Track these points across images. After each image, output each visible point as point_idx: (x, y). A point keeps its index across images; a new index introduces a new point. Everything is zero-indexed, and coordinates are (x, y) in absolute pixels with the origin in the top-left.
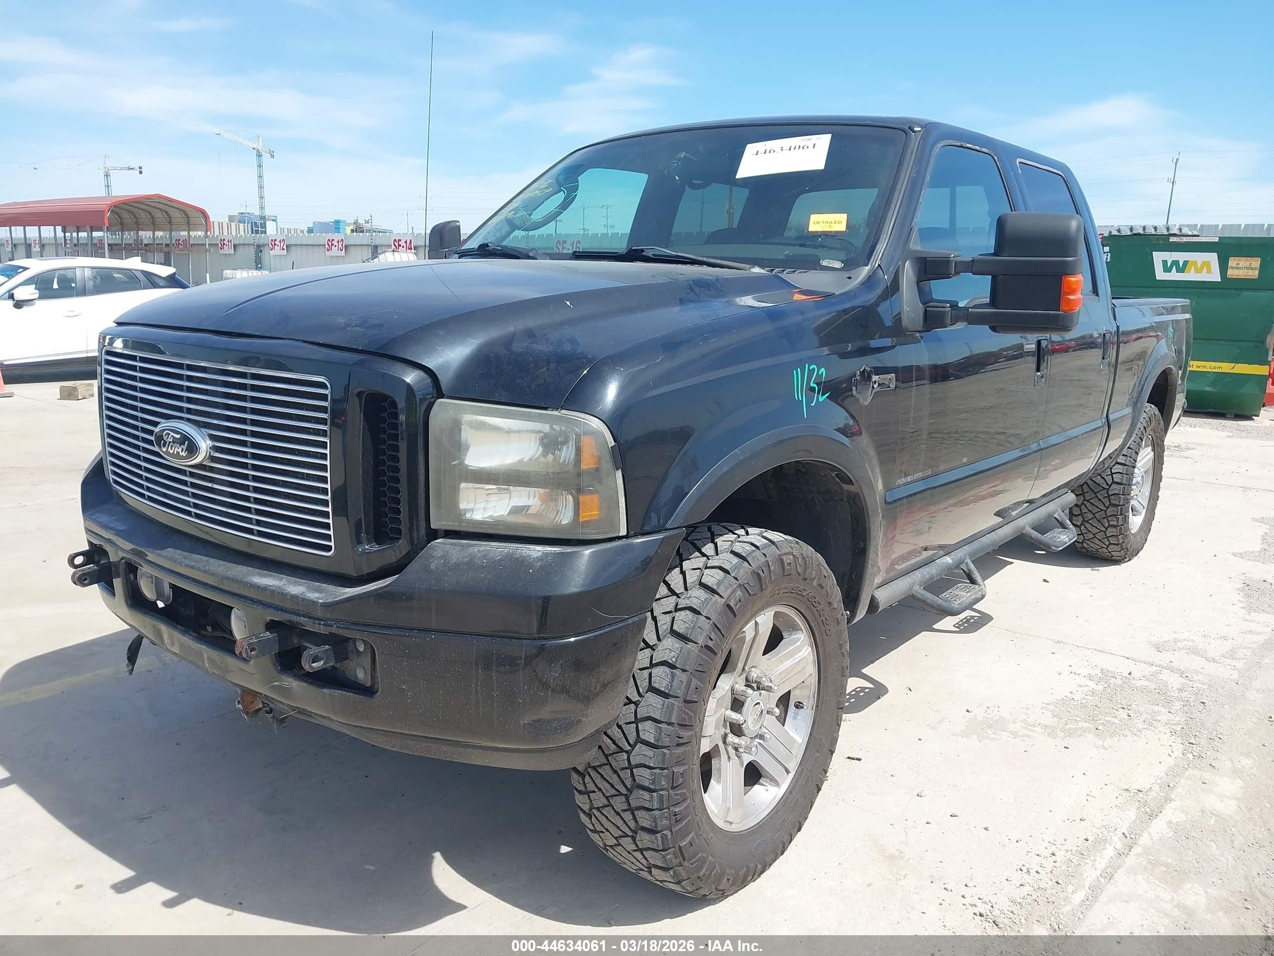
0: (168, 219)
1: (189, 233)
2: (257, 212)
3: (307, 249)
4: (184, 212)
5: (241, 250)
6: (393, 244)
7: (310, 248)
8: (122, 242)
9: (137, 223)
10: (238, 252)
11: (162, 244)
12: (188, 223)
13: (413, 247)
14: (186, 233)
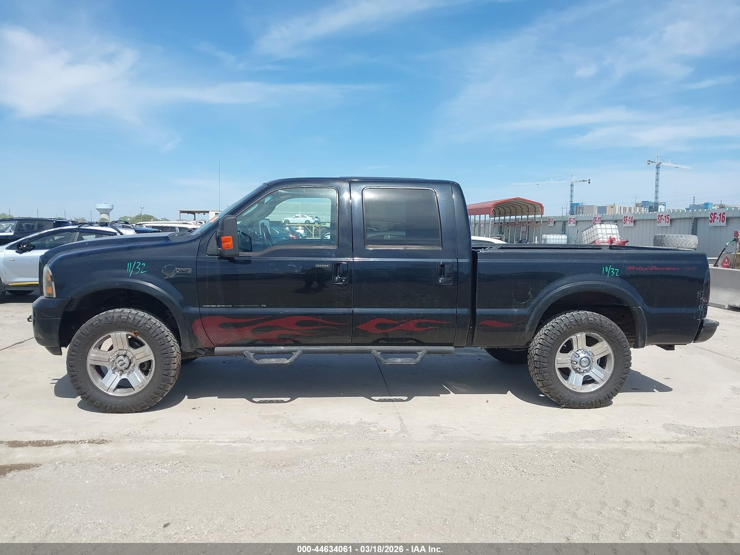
0: (527, 209)
1: (535, 216)
2: (653, 201)
3: (585, 222)
4: (534, 205)
5: (557, 224)
6: (623, 219)
7: (587, 222)
8: (510, 221)
9: (510, 213)
10: (556, 226)
11: (526, 222)
12: (535, 211)
13: (633, 220)
14: (533, 216)
